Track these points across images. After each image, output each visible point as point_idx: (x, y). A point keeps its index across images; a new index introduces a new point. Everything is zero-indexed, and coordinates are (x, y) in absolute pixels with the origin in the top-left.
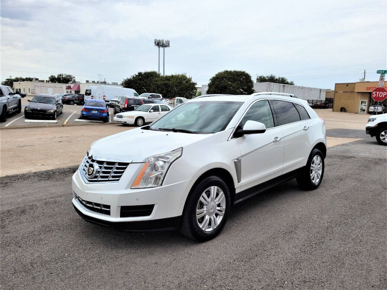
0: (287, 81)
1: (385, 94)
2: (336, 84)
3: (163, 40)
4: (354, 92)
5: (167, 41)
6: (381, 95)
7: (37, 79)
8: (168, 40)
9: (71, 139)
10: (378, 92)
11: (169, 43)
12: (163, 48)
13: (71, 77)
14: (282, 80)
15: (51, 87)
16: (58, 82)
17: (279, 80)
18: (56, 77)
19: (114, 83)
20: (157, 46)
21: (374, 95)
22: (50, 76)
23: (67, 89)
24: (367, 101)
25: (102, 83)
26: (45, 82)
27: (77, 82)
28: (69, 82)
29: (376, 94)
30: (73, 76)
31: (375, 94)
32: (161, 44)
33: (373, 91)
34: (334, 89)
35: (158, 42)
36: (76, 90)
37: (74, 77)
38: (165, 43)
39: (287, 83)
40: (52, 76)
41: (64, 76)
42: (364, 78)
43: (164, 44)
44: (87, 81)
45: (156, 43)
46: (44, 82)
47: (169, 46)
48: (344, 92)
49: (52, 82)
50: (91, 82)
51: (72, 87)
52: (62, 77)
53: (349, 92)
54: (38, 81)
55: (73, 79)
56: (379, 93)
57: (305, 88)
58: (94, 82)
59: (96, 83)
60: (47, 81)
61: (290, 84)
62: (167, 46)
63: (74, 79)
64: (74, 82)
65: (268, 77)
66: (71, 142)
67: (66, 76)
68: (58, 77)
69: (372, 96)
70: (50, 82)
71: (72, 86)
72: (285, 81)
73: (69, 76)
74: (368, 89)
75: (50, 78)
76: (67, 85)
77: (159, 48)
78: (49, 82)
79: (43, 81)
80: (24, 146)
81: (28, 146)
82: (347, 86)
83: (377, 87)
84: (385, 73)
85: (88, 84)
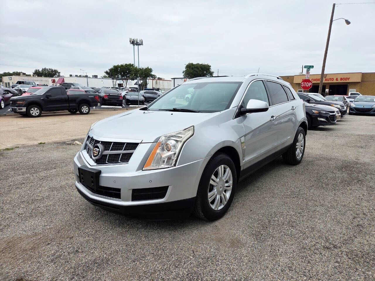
1: (310, 84)
3: (137, 39)
4: (293, 83)
7: (24, 74)
8: (141, 39)
10: (305, 83)
11: (142, 42)
12: (137, 46)
13: (55, 72)
15: (38, 80)
18: (41, 71)
20: (132, 44)
21: (303, 85)
23: (52, 83)
25: (84, 76)
27: (61, 76)
28: (54, 76)
29: (304, 84)
30: (59, 71)
32: (136, 43)
33: (302, 82)
35: (133, 41)
36: (61, 83)
38: (138, 42)
40: (36, 70)
44: (71, 76)
45: (131, 42)
47: (142, 45)
49: (38, 76)
50: (75, 76)
51: (56, 81)
52: (47, 71)
54: (26, 75)
56: (306, 84)
58: (77, 76)
59: (79, 77)
60: (33, 75)
62: (141, 45)
64: (59, 76)
69: (301, 86)
71: (56, 79)
75: (34, 72)
76: (52, 79)
77: (134, 46)
78: (35, 76)
79: (30, 75)
80: (24, 128)
81: (28, 128)
82: (288, 78)
83: (304, 79)
84: (310, 68)
85: (71, 78)
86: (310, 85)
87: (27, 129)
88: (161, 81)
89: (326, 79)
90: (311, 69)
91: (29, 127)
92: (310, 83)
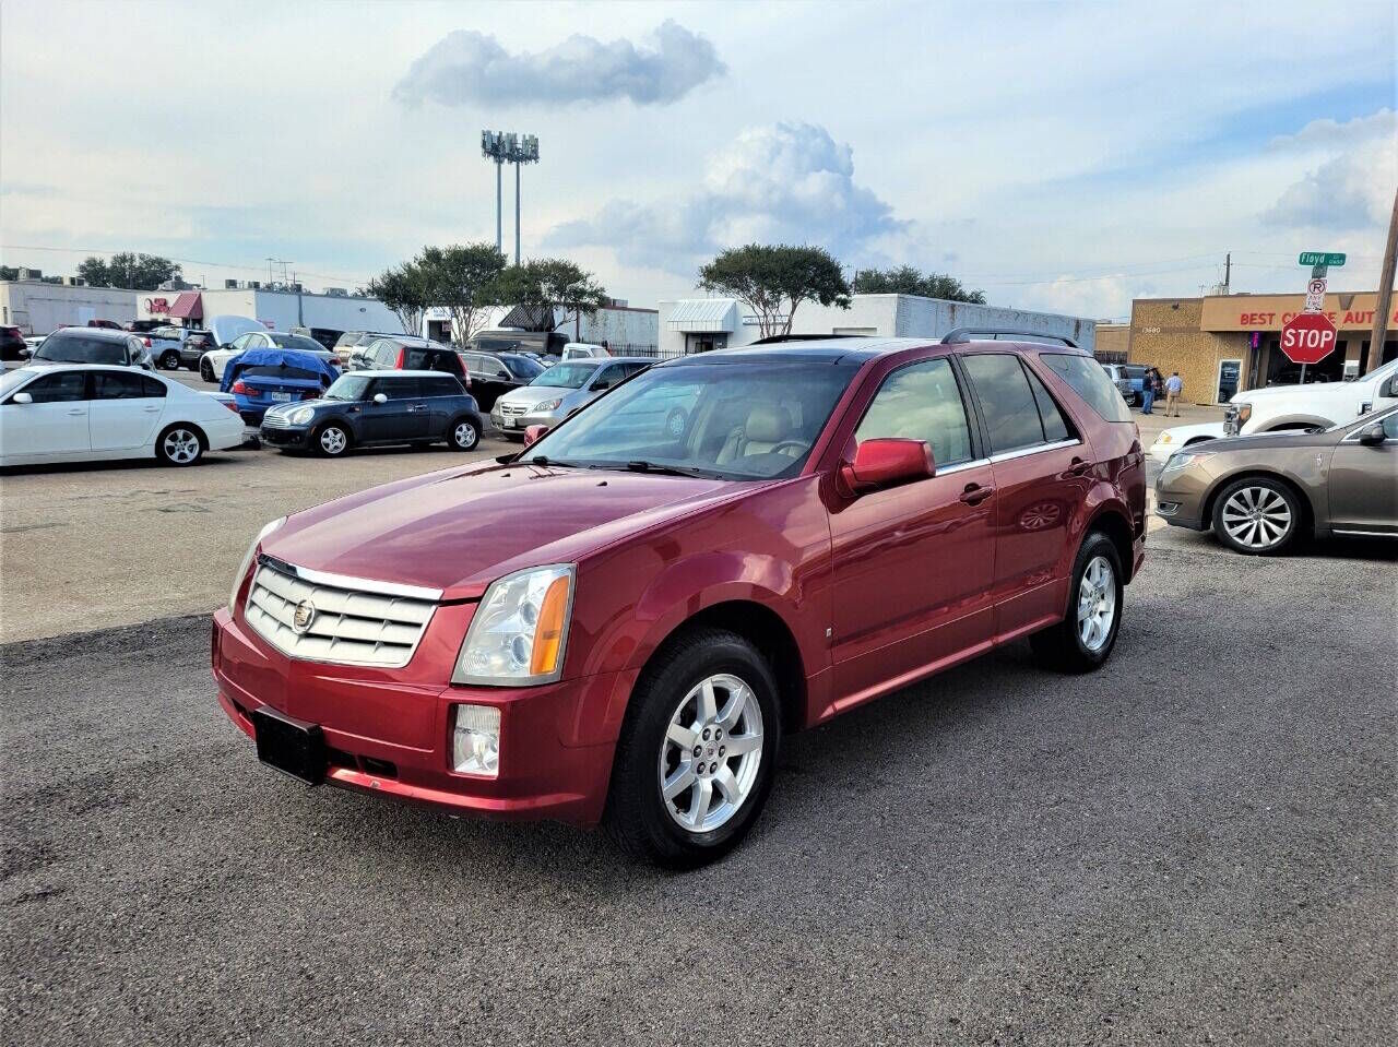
0: (961, 292)
1: (1327, 336)
2: (1135, 302)
3: (515, 135)
4: (1197, 330)
5: (527, 138)
6: (1313, 341)
7: (35, 274)
8: (532, 137)
9: (205, 501)
10: (1302, 332)
11: (536, 146)
12: (514, 163)
13: (165, 267)
14: (941, 286)
15: (89, 302)
16: (115, 285)
17: (933, 287)
18: (108, 265)
19: (332, 290)
20: (492, 158)
21: (1290, 341)
22: (83, 263)
23: (152, 312)
24: (1241, 361)
25: (286, 290)
26: (67, 282)
27: (190, 287)
28: (160, 286)
29: (1297, 336)
30: (174, 263)
31: (1293, 339)
32: (507, 151)
34: (1128, 321)
35: (495, 141)
36: (186, 315)
37: (177, 268)
38: (520, 146)
39: (961, 298)
40: (92, 263)
41: (137, 263)
42: (1227, 284)
43: (518, 150)
44: (232, 284)
45: (489, 146)
46: (61, 282)
47: (536, 158)
48: (1164, 331)
49: (91, 284)
50: (246, 286)
51: (170, 304)
52: (131, 267)
53: (1181, 330)
54: (39, 280)
55: (173, 275)
56: (1306, 335)
57: (1025, 314)
58: (255, 286)
59: (263, 290)
60: (73, 281)
61: (974, 302)
62: (530, 158)
63: (178, 273)
64: (180, 285)
65: (892, 276)
66: (206, 511)
67: (146, 262)
68: (114, 267)
69: (1284, 346)
70: (86, 284)
71: (172, 298)
72: (954, 289)
73: (159, 262)
74: (1245, 319)
75: (82, 268)
76: (153, 296)
77: (500, 162)
78: (81, 283)
79: (56, 281)
80: (25, 529)
81: (42, 527)
82: (1176, 307)
83: (1300, 311)
84: (1327, 263)
85: (231, 294)
86: (1324, 339)
87: (39, 532)
88: (612, 314)
89: (1349, 315)
90: (1329, 267)
91: (47, 526)
92: (1324, 332)
